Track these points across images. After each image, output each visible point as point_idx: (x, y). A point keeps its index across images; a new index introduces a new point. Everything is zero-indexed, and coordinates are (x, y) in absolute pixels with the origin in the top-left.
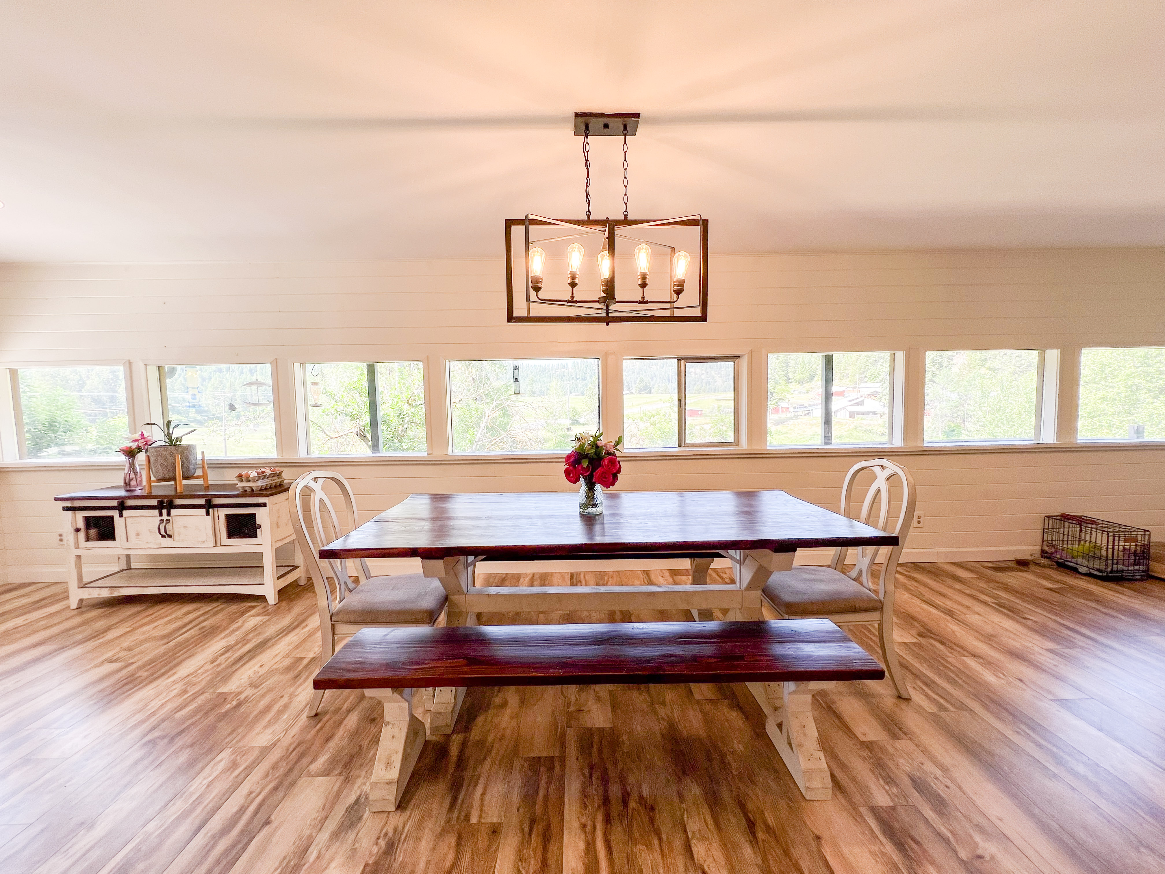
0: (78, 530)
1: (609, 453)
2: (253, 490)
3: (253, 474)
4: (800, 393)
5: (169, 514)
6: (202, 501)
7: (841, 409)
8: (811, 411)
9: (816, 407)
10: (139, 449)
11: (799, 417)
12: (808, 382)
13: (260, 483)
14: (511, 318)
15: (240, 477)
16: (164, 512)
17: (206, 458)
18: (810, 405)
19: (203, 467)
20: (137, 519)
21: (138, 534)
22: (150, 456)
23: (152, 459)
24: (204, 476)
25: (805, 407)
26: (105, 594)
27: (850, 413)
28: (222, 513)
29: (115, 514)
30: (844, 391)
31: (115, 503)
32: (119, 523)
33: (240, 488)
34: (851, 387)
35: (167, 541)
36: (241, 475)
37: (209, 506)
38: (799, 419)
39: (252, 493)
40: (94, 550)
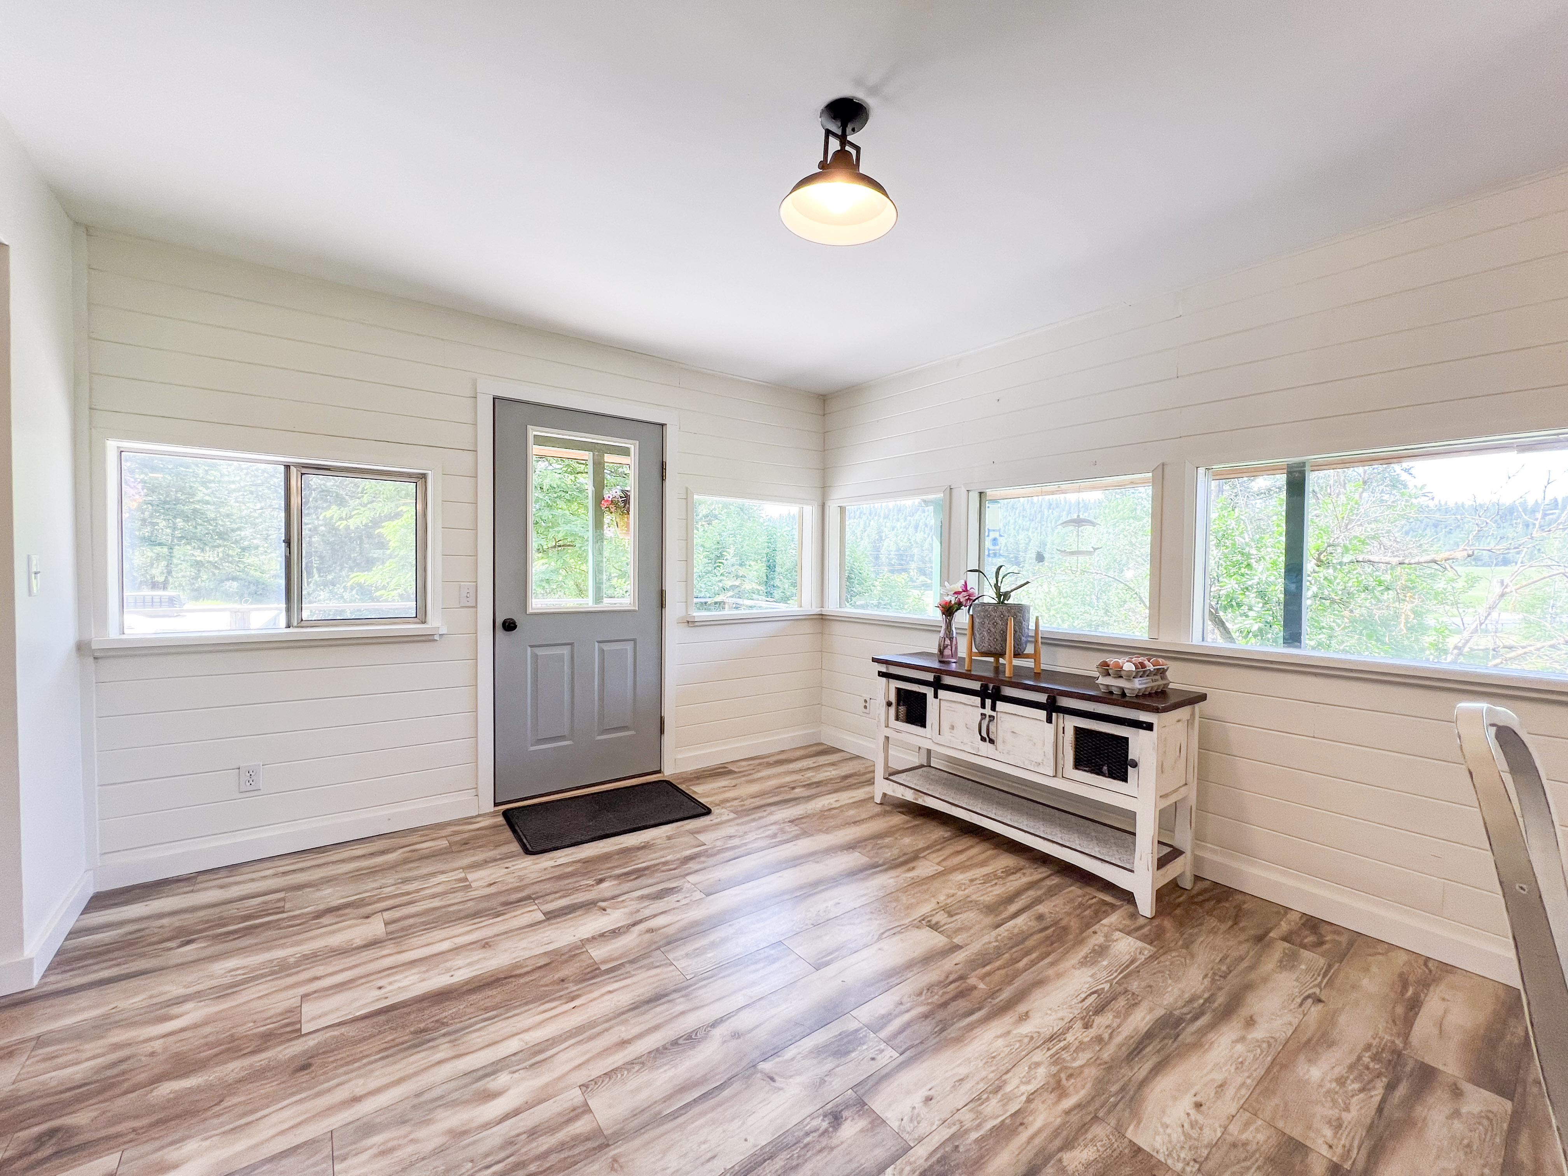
0: (889, 704)
2: (1123, 694)
3: (1129, 667)
5: (993, 708)
6: (1042, 698)
10: (960, 605)
13: (1138, 684)
15: (1106, 670)
16: (988, 702)
17: (1041, 629)
19: (1036, 642)
20: (953, 705)
21: (952, 727)
22: (975, 616)
23: (977, 620)
24: (1036, 656)
26: (909, 796)
28: (1071, 723)
29: (929, 692)
31: (930, 677)
32: (932, 704)
33: (1101, 687)
35: (985, 748)
36: (1105, 664)
37: (1051, 708)
39: (1121, 698)
40: (903, 734)
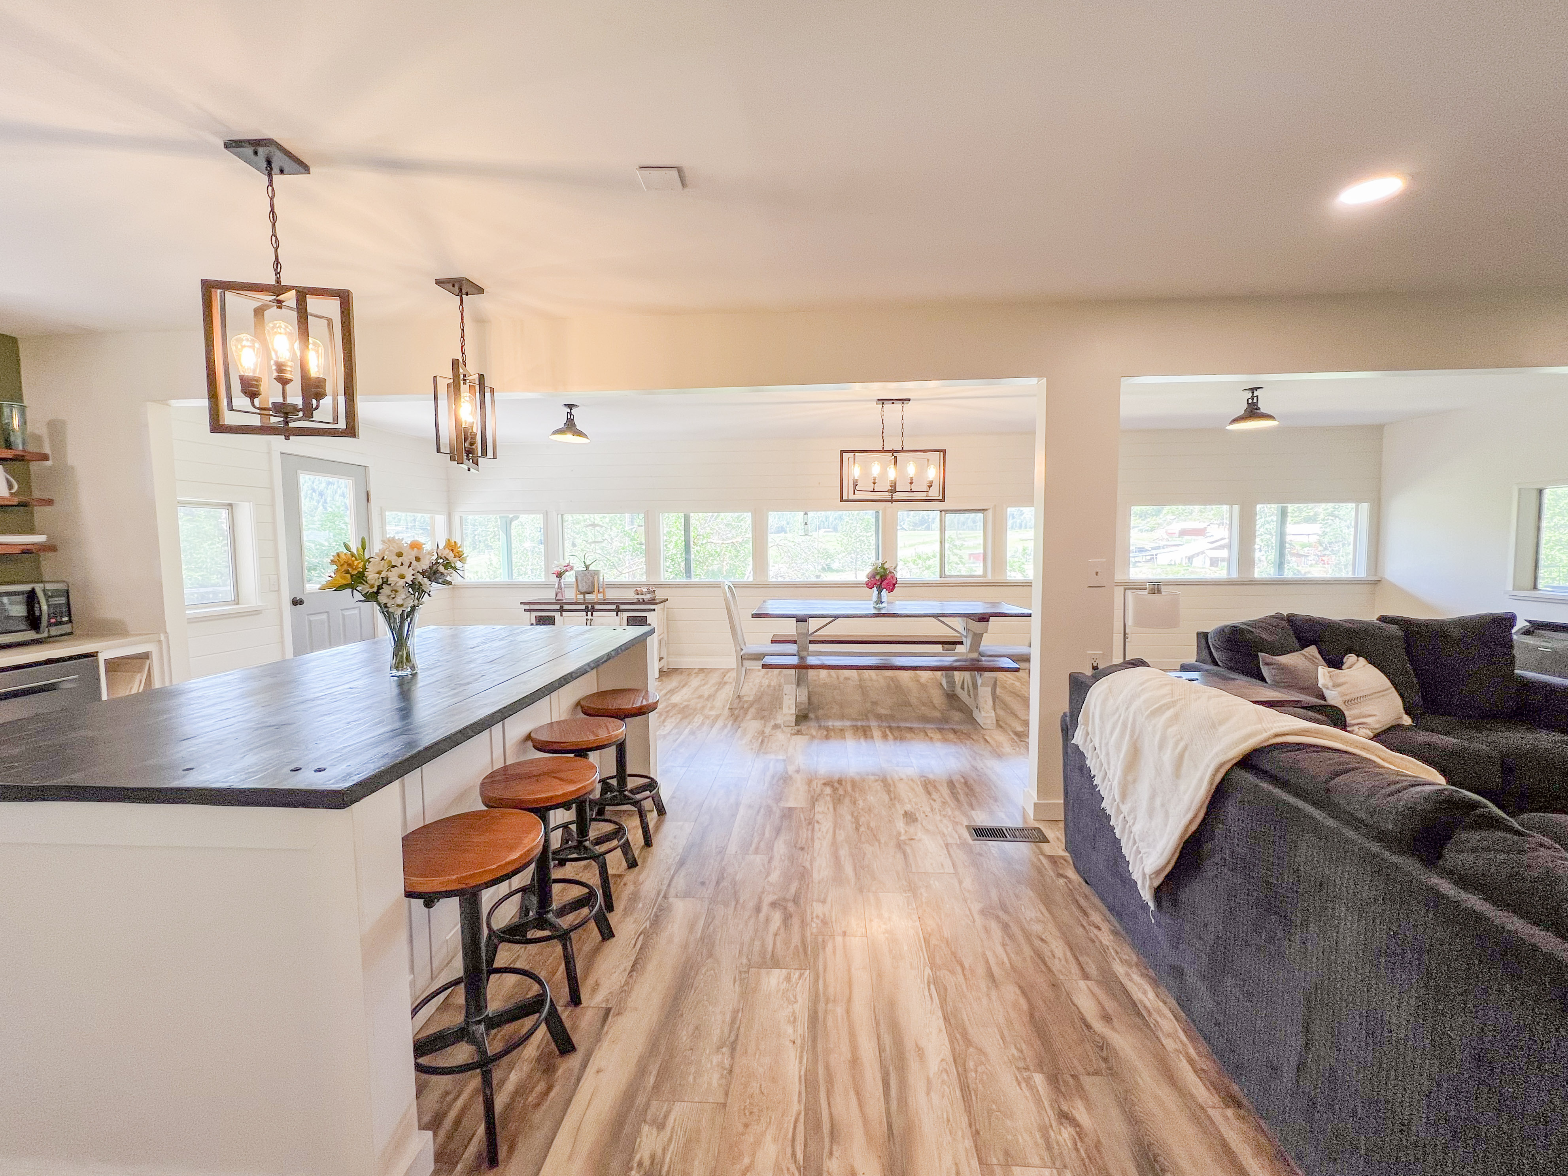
1: (890, 572)
3: (645, 590)
4: (1141, 531)
5: (592, 616)
6: (614, 607)
7: (1198, 554)
8: (1154, 557)
9: (1162, 551)
10: (564, 572)
11: (1139, 564)
12: (1153, 516)
13: (648, 597)
14: (842, 500)
15: (635, 594)
16: (589, 613)
18: (1153, 549)
19: (603, 586)
20: (571, 618)
22: (578, 576)
23: (576, 578)
24: (604, 592)
25: (1147, 550)
27: (1211, 559)
28: (626, 615)
29: (557, 614)
30: (1205, 529)
31: (555, 607)
32: (559, 618)
33: (636, 599)
34: (1215, 522)
36: (636, 591)
37: (618, 611)
38: (1137, 567)
39: (644, 602)
